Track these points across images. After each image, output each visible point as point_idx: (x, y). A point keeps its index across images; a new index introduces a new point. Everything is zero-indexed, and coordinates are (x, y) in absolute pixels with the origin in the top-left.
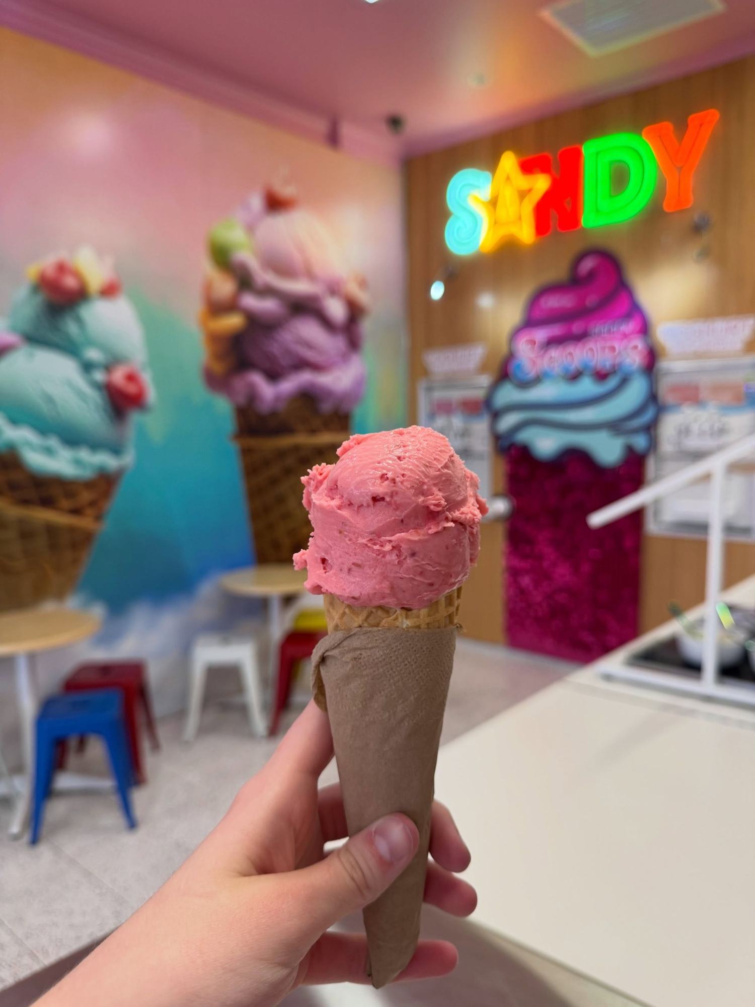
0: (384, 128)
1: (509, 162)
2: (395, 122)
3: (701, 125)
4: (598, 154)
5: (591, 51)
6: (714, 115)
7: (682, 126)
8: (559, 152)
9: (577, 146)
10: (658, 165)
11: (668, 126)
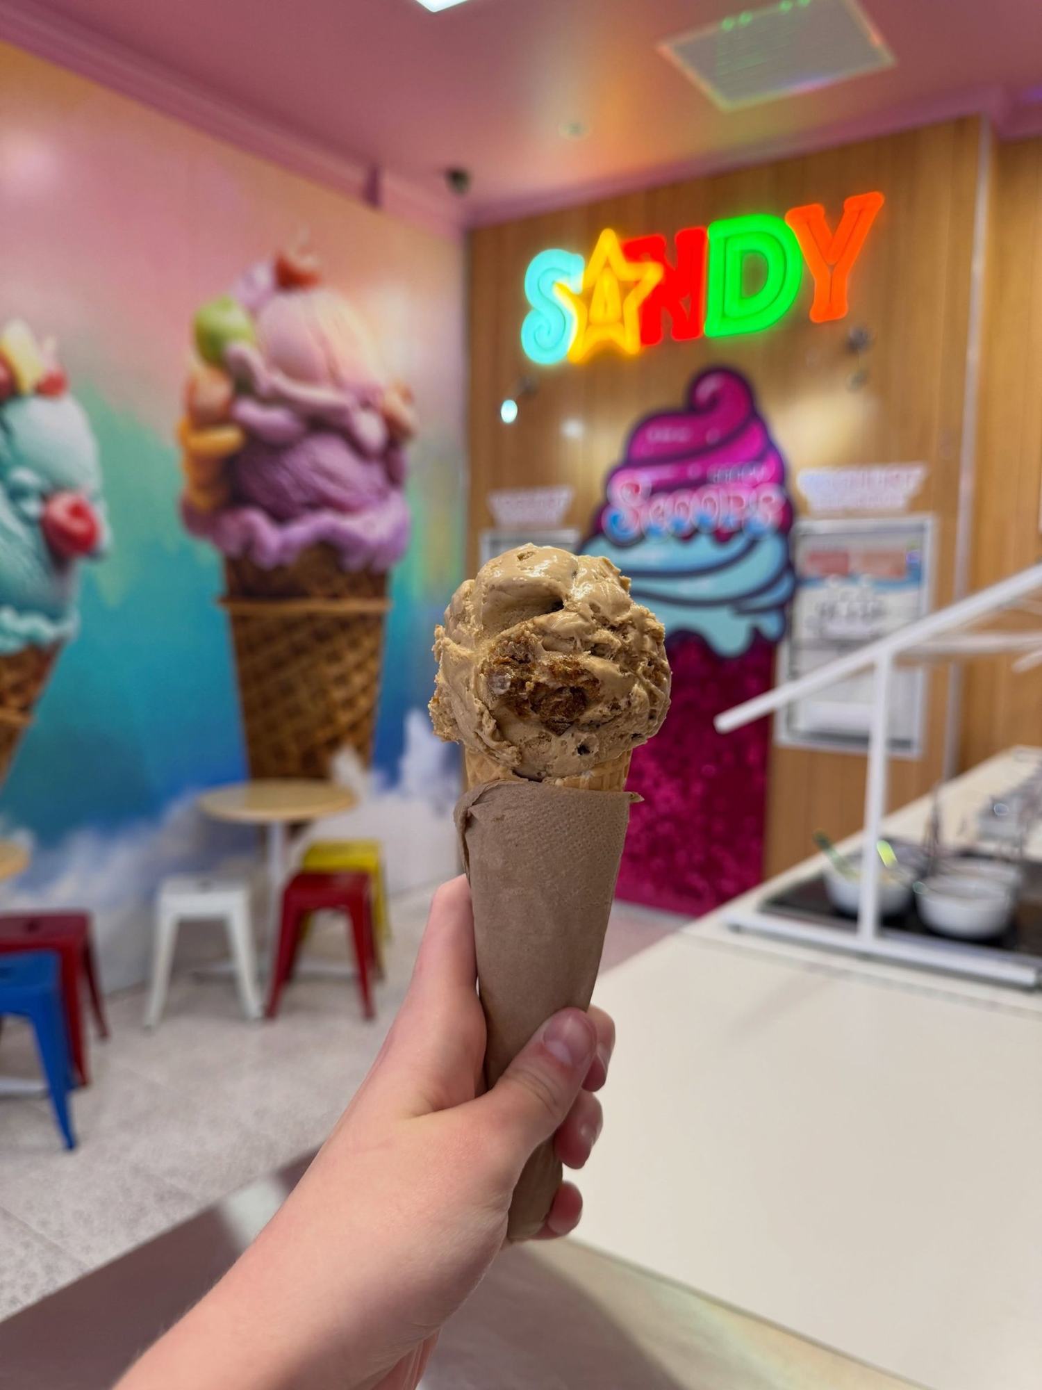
0: (442, 183)
1: (609, 243)
2: (457, 178)
3: (860, 212)
4: (727, 239)
5: (723, 103)
6: (878, 199)
7: (836, 213)
8: (677, 233)
9: (700, 227)
10: (804, 259)
11: (819, 208)
